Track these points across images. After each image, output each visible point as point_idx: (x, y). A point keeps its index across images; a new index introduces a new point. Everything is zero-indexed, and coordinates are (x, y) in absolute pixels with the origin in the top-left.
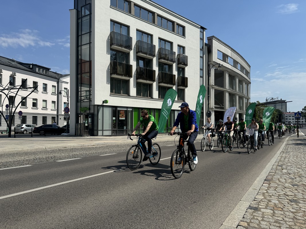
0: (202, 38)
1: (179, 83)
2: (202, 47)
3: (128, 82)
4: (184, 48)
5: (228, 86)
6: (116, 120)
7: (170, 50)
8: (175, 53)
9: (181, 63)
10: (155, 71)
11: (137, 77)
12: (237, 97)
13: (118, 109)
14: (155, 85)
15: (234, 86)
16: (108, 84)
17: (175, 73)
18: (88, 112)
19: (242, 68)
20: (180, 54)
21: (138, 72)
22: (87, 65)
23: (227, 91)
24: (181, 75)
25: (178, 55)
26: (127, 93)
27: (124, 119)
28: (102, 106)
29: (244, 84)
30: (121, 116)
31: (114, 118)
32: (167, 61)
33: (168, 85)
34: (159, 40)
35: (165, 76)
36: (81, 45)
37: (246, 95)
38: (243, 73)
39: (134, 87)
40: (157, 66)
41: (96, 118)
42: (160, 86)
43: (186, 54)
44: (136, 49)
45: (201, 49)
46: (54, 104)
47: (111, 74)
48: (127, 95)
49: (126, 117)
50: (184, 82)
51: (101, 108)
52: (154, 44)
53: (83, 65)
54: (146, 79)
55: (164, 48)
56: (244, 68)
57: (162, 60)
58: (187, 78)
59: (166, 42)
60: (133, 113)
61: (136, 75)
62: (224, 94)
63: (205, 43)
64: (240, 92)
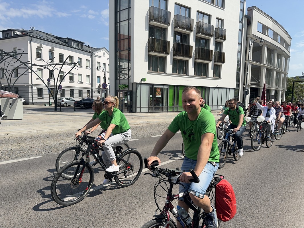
0: (242, 9)
1: (216, 58)
2: (241, 19)
3: (164, 59)
4: (222, 21)
5: (266, 61)
6: (152, 98)
7: (208, 23)
8: (213, 26)
9: (219, 38)
10: (192, 46)
11: (174, 54)
12: (275, 73)
13: (155, 87)
14: (191, 61)
15: (272, 61)
16: (146, 62)
17: (212, 47)
18: (127, 89)
19: (283, 41)
20: (218, 28)
21: (175, 48)
22: (126, 42)
23: (265, 66)
24: (218, 50)
25: (216, 28)
26: (163, 70)
27: (160, 96)
28: (140, 84)
29: (283, 58)
30: (158, 93)
31: (151, 96)
32: (205, 36)
33: (205, 61)
34: (198, 13)
35: (201, 52)
36: (120, 22)
37: (284, 70)
38: (283, 46)
39: (171, 64)
40: (194, 41)
41: (134, 95)
42: (196, 62)
43: (225, 27)
44: (173, 24)
45: (240, 22)
46: (88, 78)
47: (149, 51)
48: (163, 72)
49: (162, 95)
50: (221, 58)
51: (140, 86)
52: (192, 17)
53: (122, 42)
54: (183, 56)
55: (202, 22)
56: (285, 41)
57: (200, 35)
58: (224, 53)
59: (204, 15)
60: (169, 90)
61: (173, 52)
62: (261, 69)
63: (245, 15)
64: (278, 67)
